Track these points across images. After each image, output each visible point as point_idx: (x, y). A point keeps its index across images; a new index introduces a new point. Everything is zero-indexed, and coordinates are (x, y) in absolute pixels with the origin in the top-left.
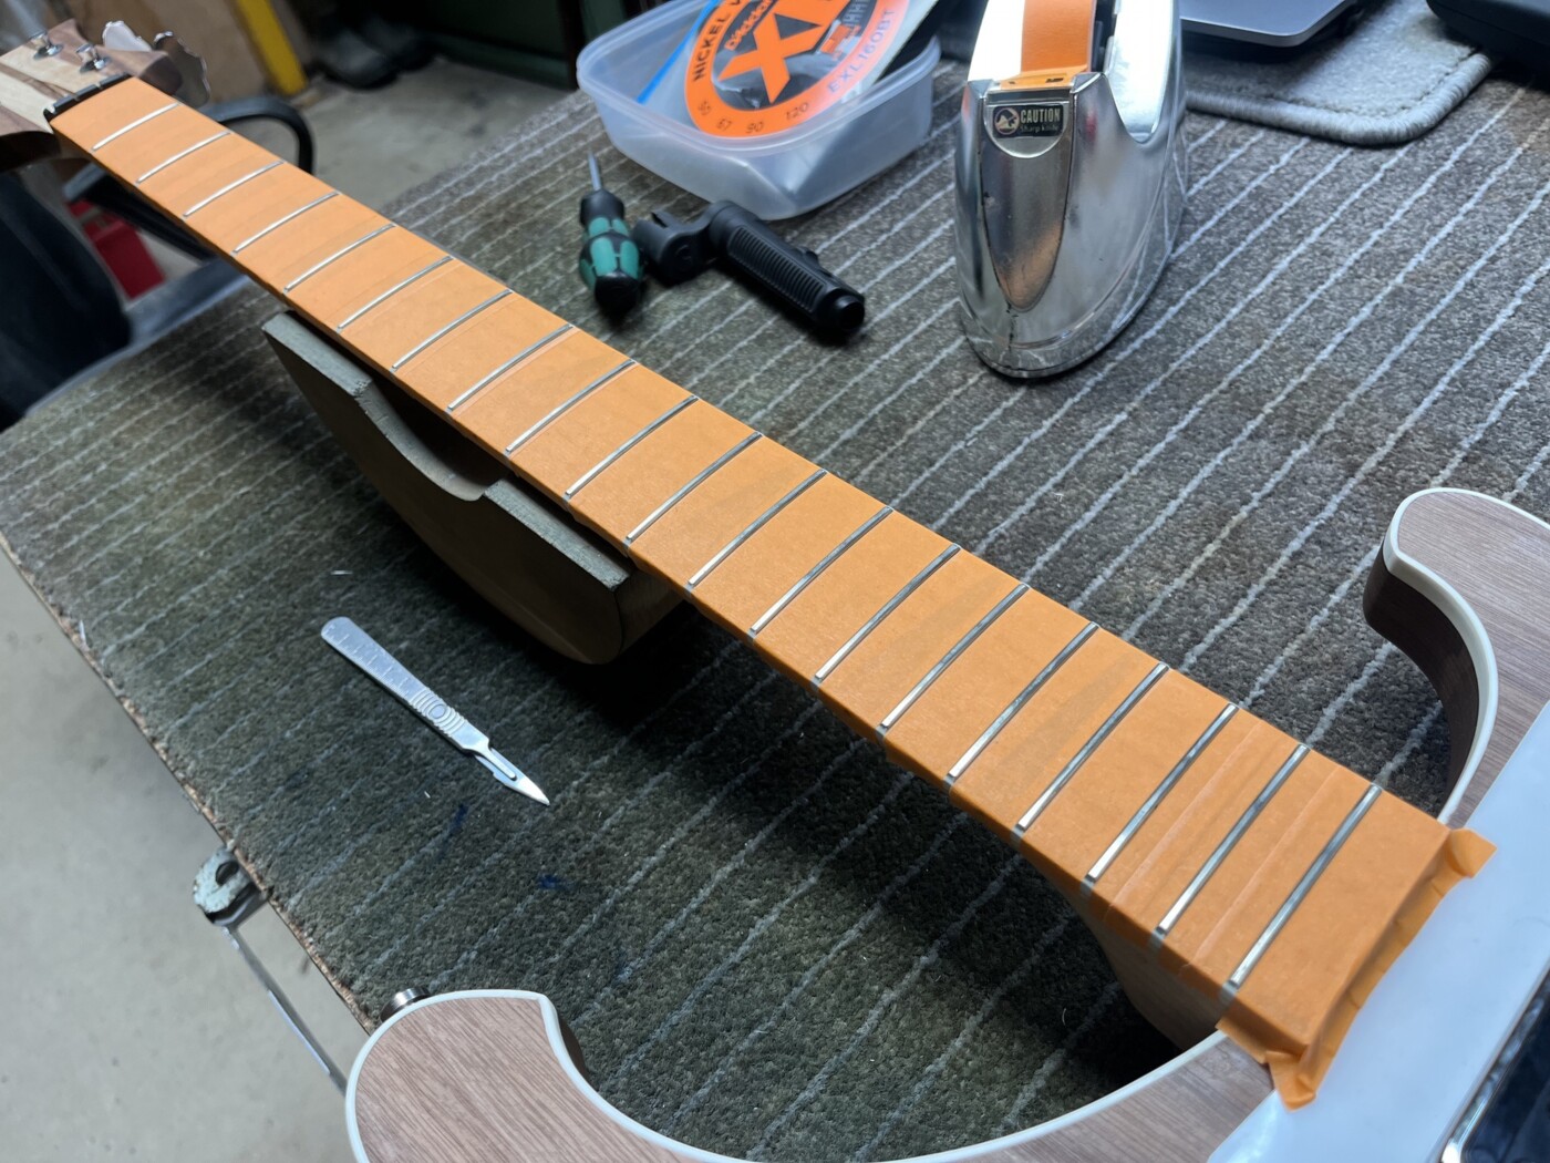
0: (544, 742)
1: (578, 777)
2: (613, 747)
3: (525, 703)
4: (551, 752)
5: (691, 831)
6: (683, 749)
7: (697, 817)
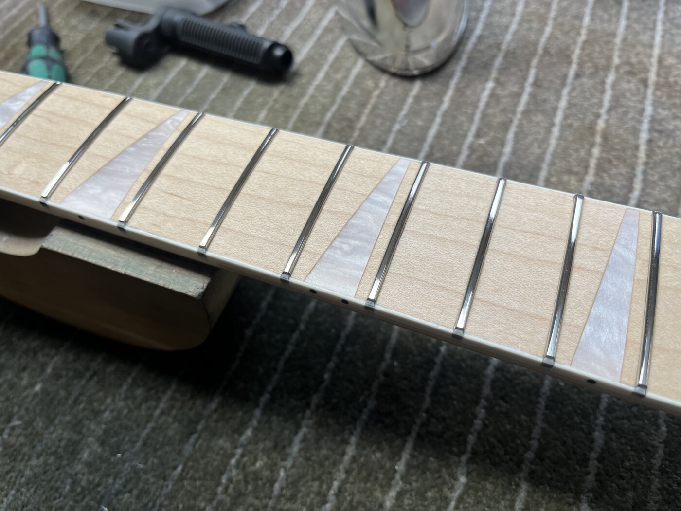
0: (191, 434)
1: (233, 455)
2: (250, 420)
3: (162, 406)
4: (200, 441)
5: (348, 472)
6: (308, 405)
7: (347, 458)
